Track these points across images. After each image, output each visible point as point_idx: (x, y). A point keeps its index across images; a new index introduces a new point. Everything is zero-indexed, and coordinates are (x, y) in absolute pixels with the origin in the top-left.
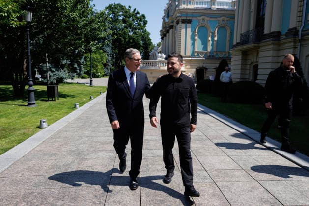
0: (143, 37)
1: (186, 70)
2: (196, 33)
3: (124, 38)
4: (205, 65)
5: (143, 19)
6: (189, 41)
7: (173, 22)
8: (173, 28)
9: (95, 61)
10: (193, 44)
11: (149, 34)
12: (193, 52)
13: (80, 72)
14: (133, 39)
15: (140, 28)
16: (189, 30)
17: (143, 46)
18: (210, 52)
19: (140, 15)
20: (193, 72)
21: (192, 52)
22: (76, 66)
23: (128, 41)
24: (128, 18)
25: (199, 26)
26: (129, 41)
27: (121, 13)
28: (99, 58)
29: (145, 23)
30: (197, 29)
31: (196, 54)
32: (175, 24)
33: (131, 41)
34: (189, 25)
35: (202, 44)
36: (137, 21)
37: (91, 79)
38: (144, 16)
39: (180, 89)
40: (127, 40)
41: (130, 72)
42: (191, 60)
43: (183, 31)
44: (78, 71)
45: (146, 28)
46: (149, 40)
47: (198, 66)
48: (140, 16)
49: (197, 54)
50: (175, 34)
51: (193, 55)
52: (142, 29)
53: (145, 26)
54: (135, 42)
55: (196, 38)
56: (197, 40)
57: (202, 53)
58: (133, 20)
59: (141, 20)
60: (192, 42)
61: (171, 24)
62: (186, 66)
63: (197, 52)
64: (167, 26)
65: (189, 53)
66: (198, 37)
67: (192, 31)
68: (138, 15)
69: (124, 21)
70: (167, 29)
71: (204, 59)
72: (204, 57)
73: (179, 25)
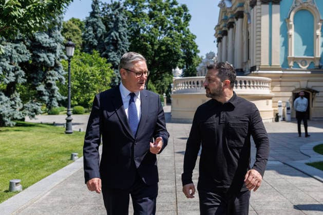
0: (184, 41)
1: (273, 94)
2: (291, 23)
3: (152, 44)
4: (310, 85)
5: (183, 14)
6: (278, 39)
7: (242, 5)
8: (242, 17)
9: (88, 79)
10: (286, 44)
11: (194, 37)
12: (286, 60)
13: (51, 100)
14: (167, 45)
15: (179, 27)
16: (276, 17)
17: (183, 58)
18: (320, 59)
19: (179, 5)
20: (287, 99)
21: (283, 60)
22: (41, 87)
23: (158, 49)
24: (159, 10)
25: (296, 9)
26: (160, 47)
27: (146, 4)
28: (97, 73)
29: (188, 18)
30: (292, 14)
31: (291, 64)
32: (246, 7)
33: (163, 48)
34: (275, 7)
35: (304, 44)
36: (173, 16)
37: (69, 115)
38: (184, 7)
39: (231, 122)
40: (156, 47)
41: (129, 92)
42: (281, 76)
43: (265, 19)
44: (46, 98)
45: (188, 27)
46: (195, 46)
47: (298, 87)
48: (179, 8)
49: (295, 63)
50: (247, 27)
51: (285, 66)
52: (182, 29)
53: (187, 25)
54: (170, 51)
55: (292, 31)
56: (293, 37)
57: (304, 61)
58: (166, 14)
59: (180, 14)
60: (283, 39)
61: (238, 9)
62: (272, 86)
63: (294, 59)
64: (229, 16)
65: (278, 61)
66: (296, 30)
67: (282, 19)
68: (175, 7)
69: (151, 16)
70: (230, 20)
71: (310, 72)
72: (308, 69)
73: (255, 7)
